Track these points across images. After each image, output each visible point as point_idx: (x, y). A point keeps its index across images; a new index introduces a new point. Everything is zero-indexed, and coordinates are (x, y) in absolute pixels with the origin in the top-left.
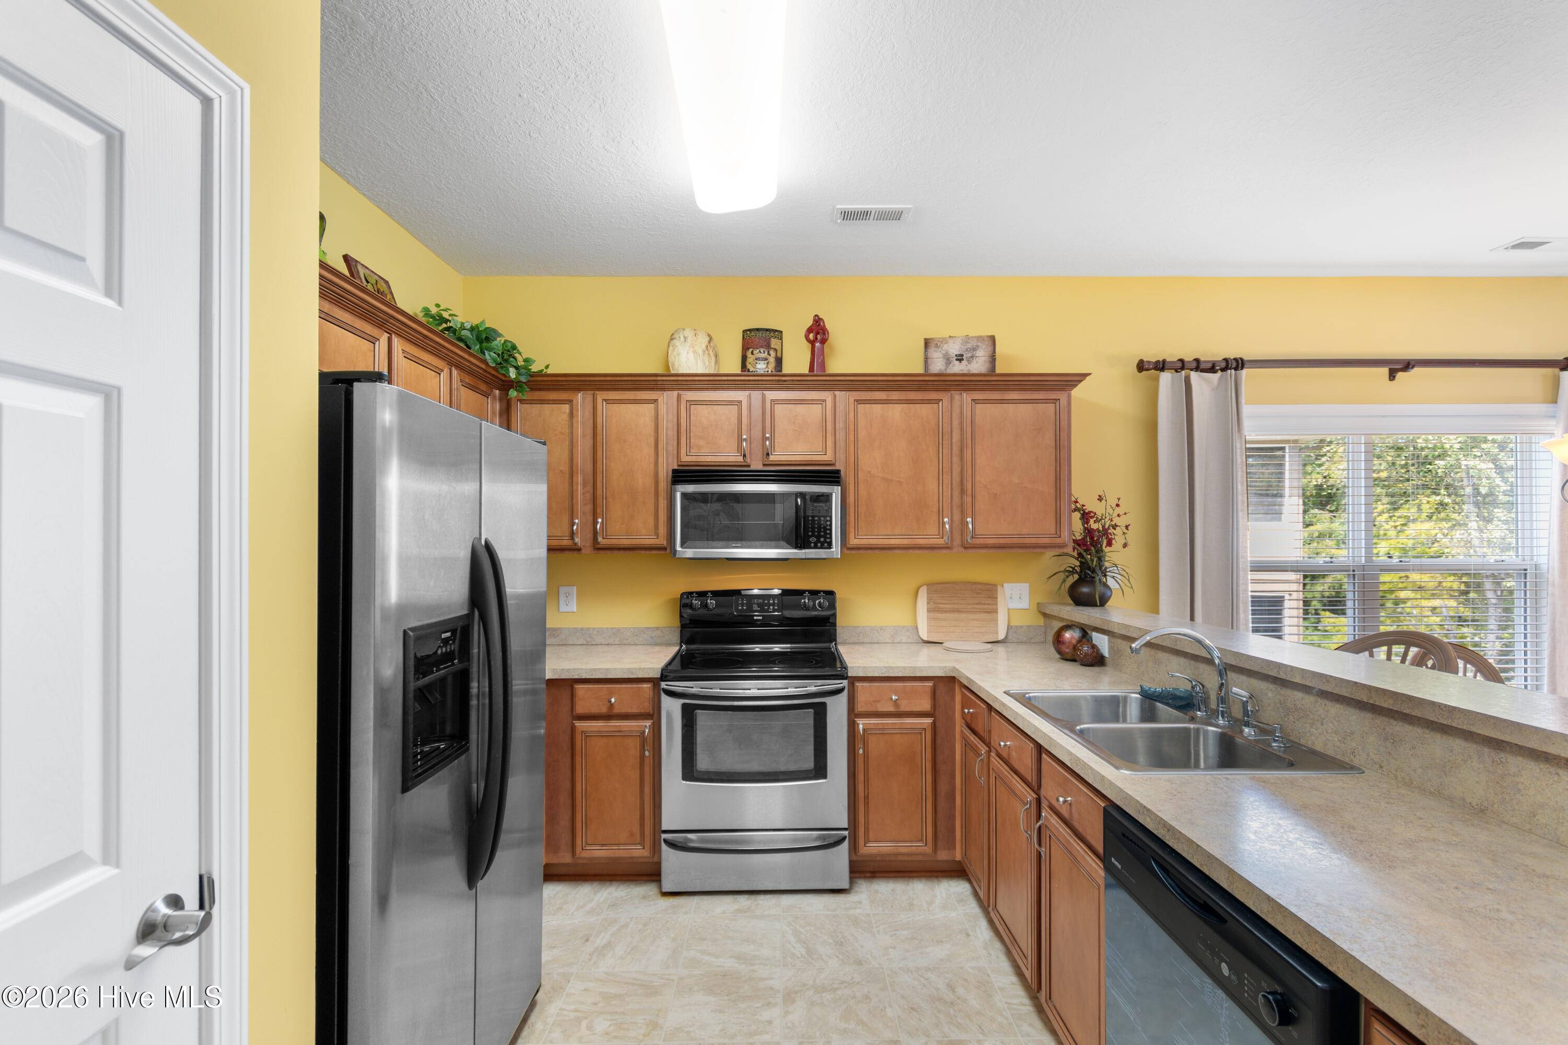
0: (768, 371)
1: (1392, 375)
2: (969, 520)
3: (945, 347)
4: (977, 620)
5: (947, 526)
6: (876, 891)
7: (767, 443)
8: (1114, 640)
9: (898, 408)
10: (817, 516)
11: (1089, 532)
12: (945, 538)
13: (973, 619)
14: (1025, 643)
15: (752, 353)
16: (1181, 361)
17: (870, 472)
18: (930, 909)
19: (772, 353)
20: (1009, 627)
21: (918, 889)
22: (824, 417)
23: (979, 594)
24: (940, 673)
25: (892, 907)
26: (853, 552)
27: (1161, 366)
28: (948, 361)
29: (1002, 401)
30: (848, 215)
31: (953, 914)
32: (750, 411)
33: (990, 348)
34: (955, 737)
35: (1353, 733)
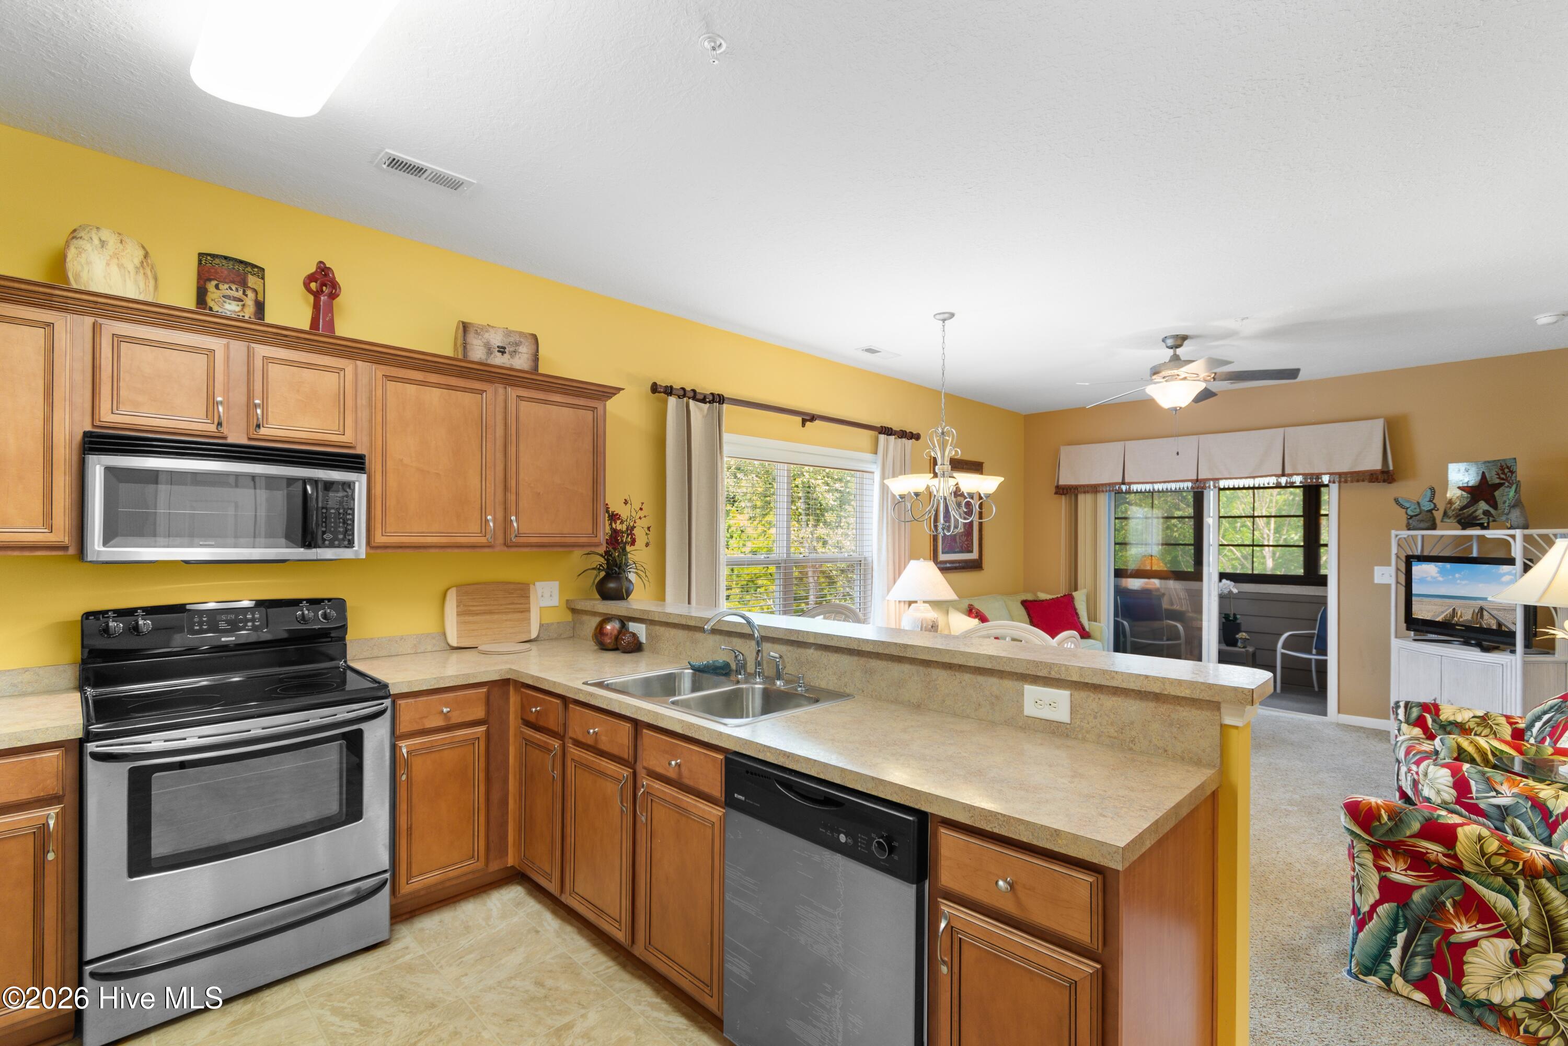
0: (244, 316)
1: (804, 422)
2: (513, 518)
3: (486, 335)
4: (510, 620)
5: (491, 524)
6: (422, 930)
7: (259, 411)
8: (651, 627)
9: (436, 392)
10: (333, 508)
11: (615, 532)
12: (488, 536)
13: (506, 620)
14: (556, 639)
15: (217, 287)
16: (683, 389)
17: (401, 460)
18: (490, 923)
19: (250, 294)
20: (541, 625)
21: (469, 910)
22: (342, 389)
23: (512, 593)
24: (495, 677)
25: (447, 938)
26: (379, 551)
27: (669, 391)
28: (489, 351)
29: (546, 402)
30: (395, 163)
31: (516, 919)
32: (228, 366)
33: (534, 347)
34: (508, 740)
35: (845, 672)
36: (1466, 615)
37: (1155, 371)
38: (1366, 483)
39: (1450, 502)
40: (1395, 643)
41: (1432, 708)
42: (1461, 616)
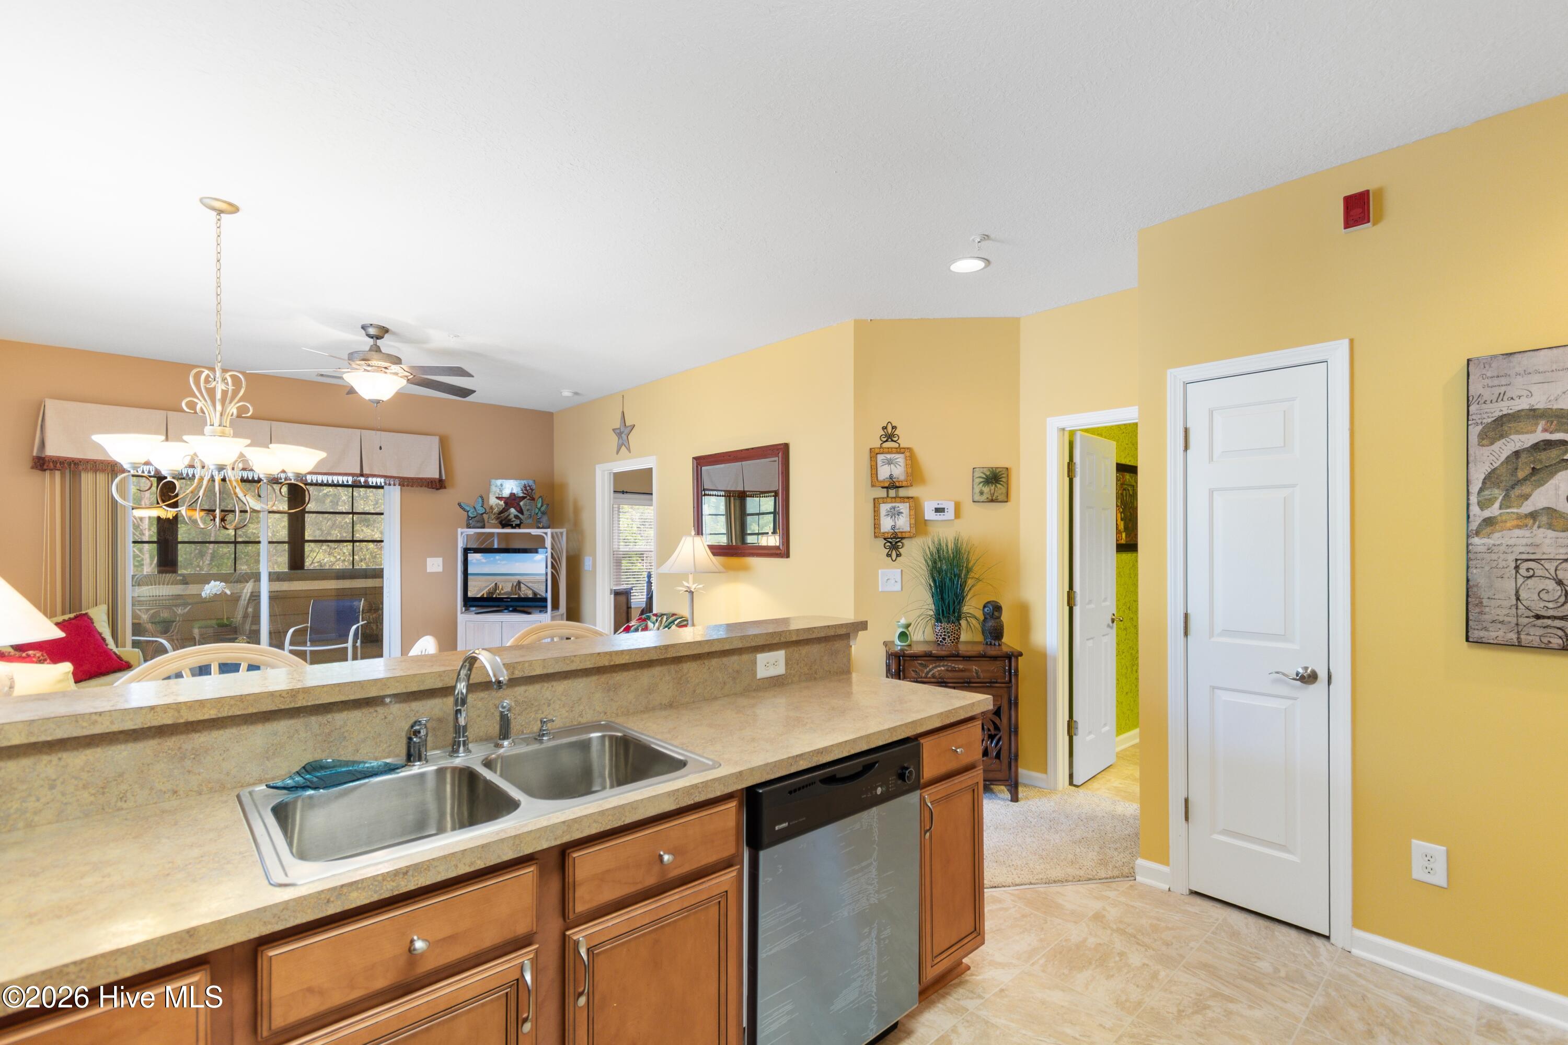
36: (506, 588)
37: (351, 357)
38: (425, 488)
39: (495, 508)
40: (461, 618)
42: (502, 589)
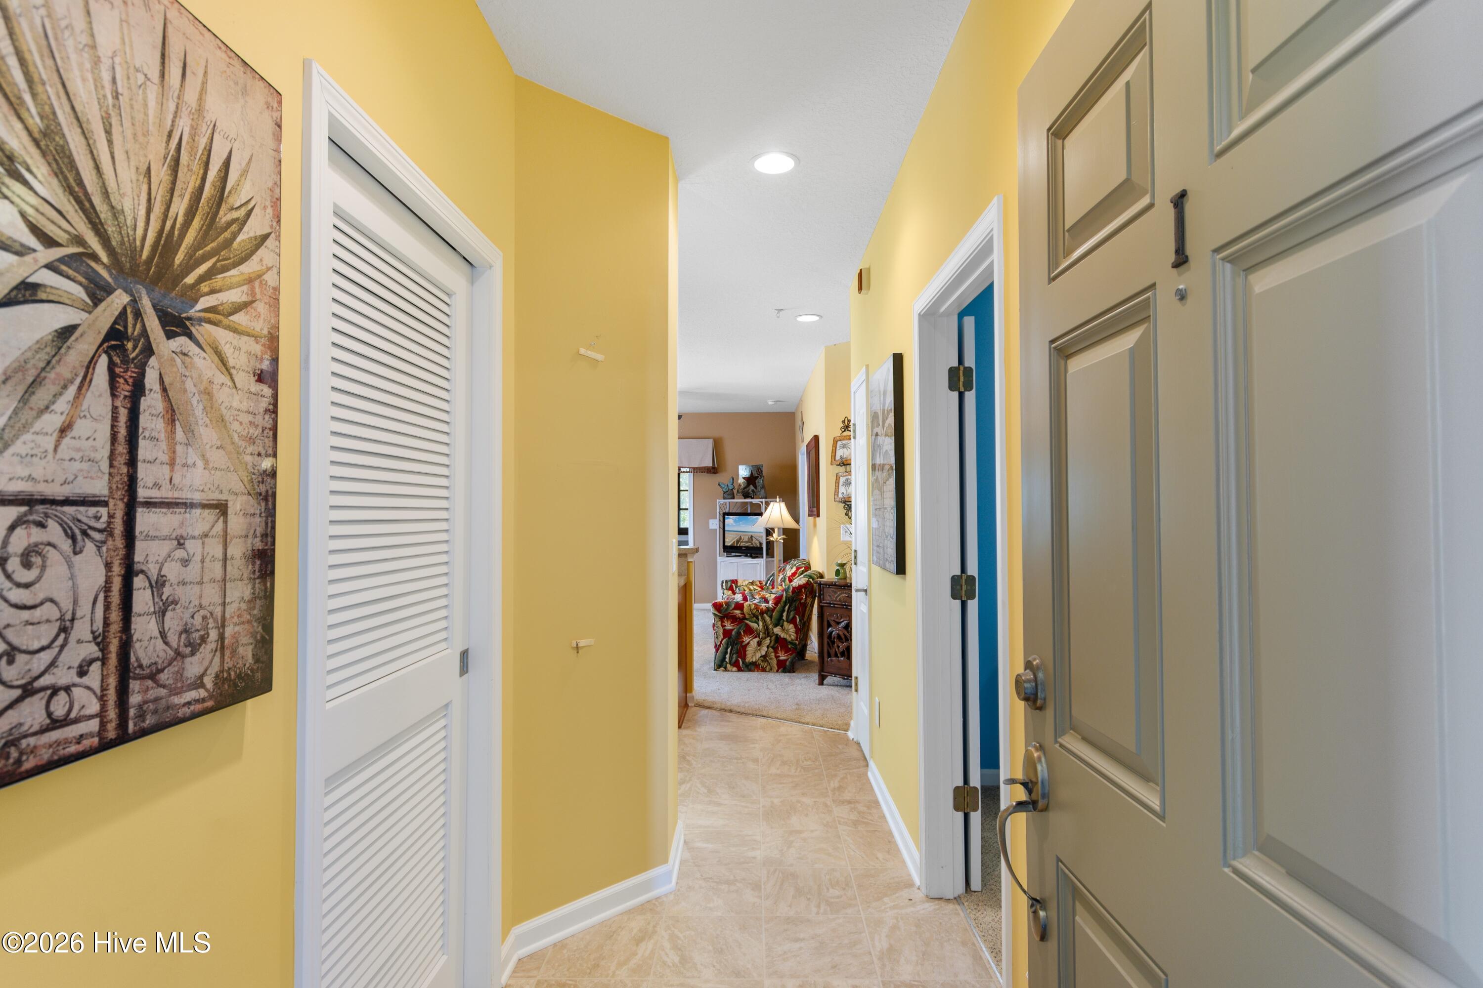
38: (706, 474)
39: (740, 485)
40: (719, 559)
41: (735, 582)
42: (743, 542)
